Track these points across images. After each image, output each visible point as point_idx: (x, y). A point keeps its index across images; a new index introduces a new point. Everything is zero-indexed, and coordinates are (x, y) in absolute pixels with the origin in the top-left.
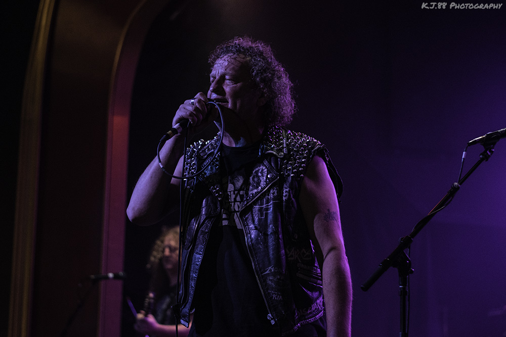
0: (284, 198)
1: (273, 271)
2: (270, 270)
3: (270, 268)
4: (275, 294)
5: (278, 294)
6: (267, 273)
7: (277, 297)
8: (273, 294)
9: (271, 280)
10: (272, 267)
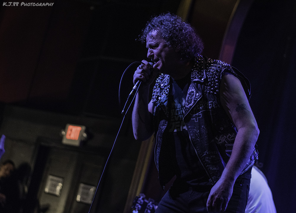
0: (210, 107)
1: (208, 153)
2: (206, 153)
3: (206, 152)
4: (211, 167)
5: (213, 167)
6: (204, 155)
7: (212, 168)
8: (210, 167)
9: (208, 159)
10: (207, 152)
